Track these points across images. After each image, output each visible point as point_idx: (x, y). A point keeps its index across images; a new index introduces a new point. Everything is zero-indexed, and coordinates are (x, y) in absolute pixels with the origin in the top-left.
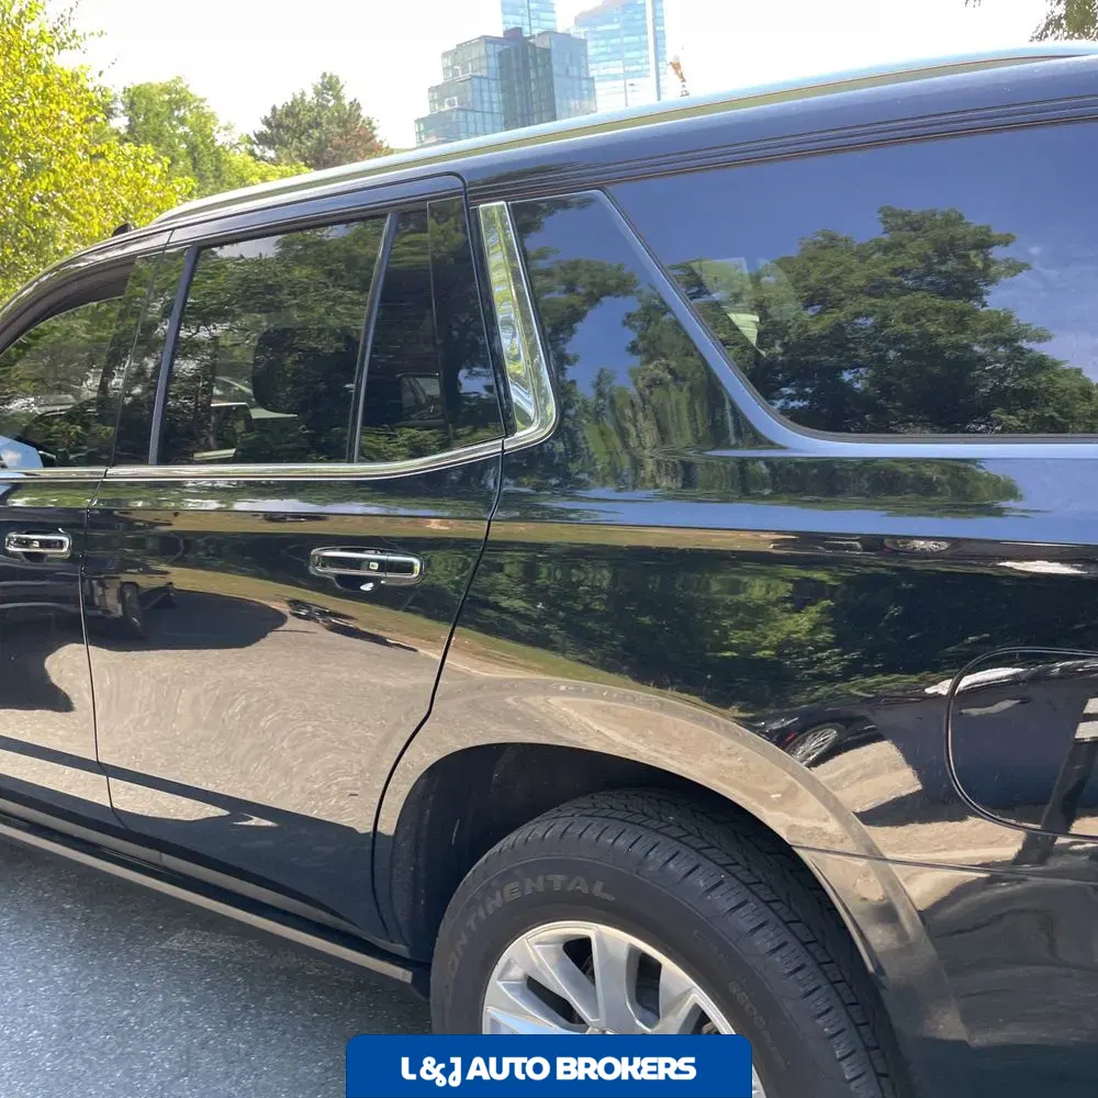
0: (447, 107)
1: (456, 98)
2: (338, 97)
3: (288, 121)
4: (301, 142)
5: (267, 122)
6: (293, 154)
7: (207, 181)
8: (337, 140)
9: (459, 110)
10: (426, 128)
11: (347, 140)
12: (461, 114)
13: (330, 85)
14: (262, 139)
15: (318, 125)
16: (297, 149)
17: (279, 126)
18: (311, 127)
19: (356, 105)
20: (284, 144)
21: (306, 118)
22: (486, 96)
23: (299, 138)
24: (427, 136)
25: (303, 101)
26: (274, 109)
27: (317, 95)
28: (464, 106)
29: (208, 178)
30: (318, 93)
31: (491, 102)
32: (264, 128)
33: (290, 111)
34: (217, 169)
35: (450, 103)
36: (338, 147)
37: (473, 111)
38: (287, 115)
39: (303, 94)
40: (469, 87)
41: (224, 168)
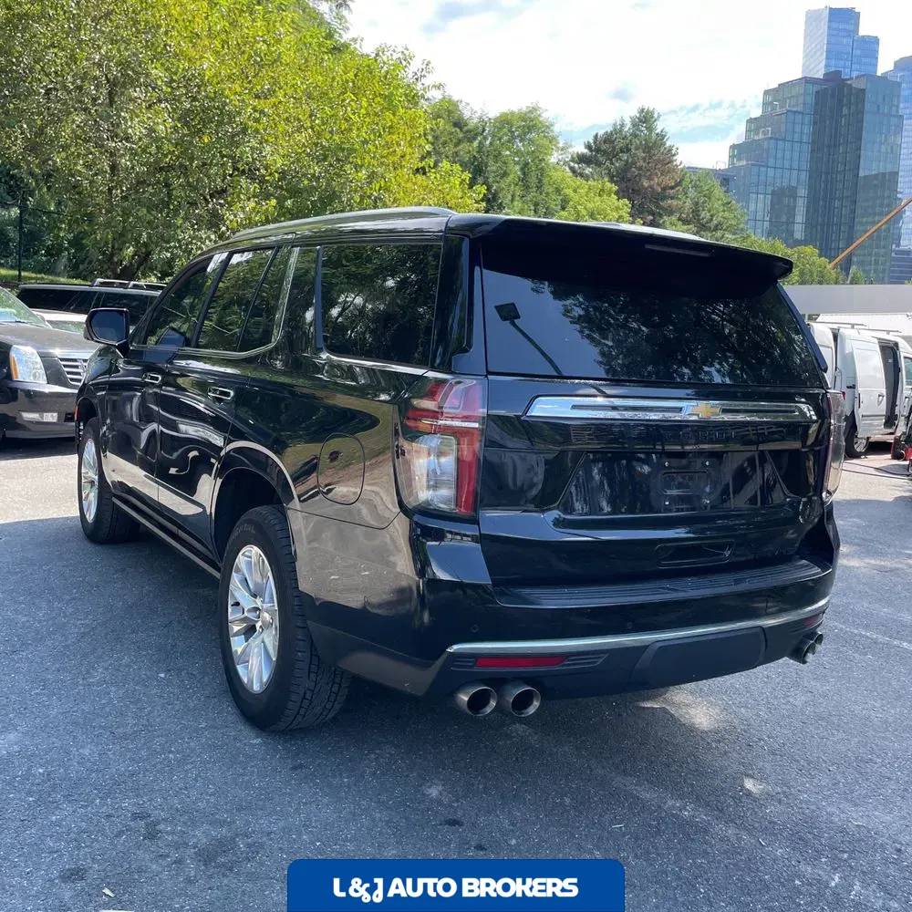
0: (761, 136)
1: (770, 129)
2: (650, 129)
3: (604, 147)
4: (612, 164)
5: (589, 147)
6: (603, 172)
7: (530, 190)
8: (641, 163)
9: (771, 138)
10: (739, 154)
11: (649, 163)
12: (772, 142)
13: (646, 118)
14: (582, 159)
15: (628, 150)
16: (607, 168)
17: (598, 150)
18: (622, 151)
19: (662, 136)
20: (599, 164)
21: (620, 144)
22: (798, 128)
23: (611, 160)
24: (739, 159)
25: (621, 131)
26: (596, 136)
27: (634, 126)
28: (777, 136)
29: (532, 188)
30: (634, 125)
31: (802, 133)
32: (586, 151)
33: (608, 139)
34: (540, 181)
35: (764, 133)
36: (640, 168)
37: (784, 140)
38: (605, 142)
39: (622, 125)
40: (784, 120)
41: (545, 180)
